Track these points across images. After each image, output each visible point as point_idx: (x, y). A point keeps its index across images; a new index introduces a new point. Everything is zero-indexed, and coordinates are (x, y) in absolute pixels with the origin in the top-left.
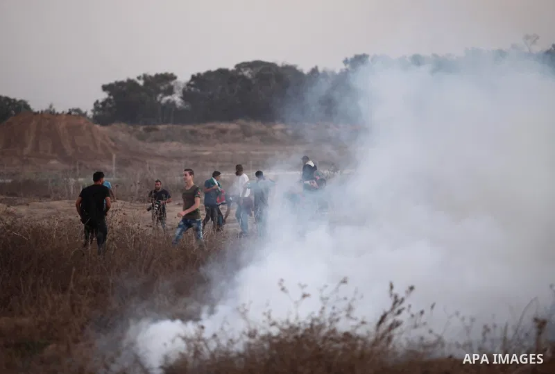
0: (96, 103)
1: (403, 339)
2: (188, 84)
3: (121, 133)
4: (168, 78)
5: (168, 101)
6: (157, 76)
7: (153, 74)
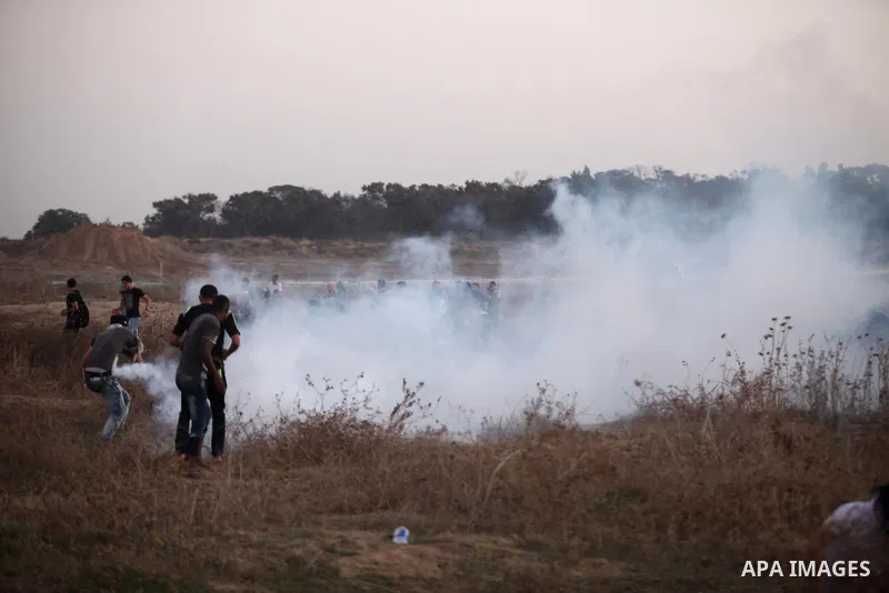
0: (147, 218)
1: (413, 427)
2: (227, 204)
3: (167, 244)
4: (210, 198)
5: (209, 218)
6: (200, 196)
7: (197, 194)
